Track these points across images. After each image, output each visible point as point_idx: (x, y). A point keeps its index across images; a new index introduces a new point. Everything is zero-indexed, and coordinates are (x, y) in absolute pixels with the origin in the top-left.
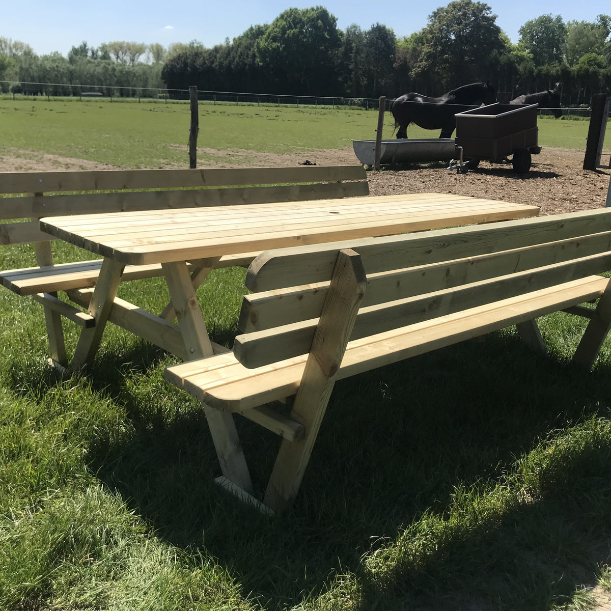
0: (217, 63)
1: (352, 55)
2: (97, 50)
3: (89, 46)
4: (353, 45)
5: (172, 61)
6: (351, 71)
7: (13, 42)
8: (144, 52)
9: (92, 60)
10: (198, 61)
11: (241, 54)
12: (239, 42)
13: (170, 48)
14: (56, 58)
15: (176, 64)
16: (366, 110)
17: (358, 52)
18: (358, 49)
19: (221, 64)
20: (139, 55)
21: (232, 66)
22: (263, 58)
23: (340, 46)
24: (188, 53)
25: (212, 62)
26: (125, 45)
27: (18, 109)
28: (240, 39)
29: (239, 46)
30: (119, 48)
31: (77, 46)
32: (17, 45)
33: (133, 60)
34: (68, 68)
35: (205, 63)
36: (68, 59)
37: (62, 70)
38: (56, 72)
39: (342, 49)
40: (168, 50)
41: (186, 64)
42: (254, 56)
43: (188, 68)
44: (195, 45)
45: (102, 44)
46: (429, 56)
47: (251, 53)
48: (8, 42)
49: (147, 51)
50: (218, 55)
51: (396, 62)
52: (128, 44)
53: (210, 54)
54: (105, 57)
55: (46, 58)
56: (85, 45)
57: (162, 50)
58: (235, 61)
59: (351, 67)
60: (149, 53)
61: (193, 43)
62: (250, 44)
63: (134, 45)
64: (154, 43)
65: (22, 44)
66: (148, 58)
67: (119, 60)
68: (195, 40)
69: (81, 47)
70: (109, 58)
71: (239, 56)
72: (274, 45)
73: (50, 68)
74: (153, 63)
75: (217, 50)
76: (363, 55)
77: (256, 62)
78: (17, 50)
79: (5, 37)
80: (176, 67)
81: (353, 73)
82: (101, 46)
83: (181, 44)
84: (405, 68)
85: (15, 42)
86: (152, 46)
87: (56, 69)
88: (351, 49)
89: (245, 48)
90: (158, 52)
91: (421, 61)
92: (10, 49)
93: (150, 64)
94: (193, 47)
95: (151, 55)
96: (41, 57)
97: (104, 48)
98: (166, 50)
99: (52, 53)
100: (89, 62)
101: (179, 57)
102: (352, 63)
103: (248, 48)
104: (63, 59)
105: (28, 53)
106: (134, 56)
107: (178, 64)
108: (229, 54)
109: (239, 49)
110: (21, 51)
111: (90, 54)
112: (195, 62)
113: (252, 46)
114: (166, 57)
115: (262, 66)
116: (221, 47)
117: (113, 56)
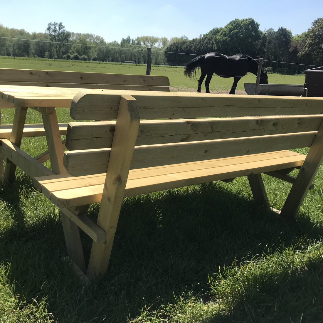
0: (193, 48)
1: (267, 44)
2: (135, 40)
3: (131, 38)
4: (267, 39)
5: (170, 46)
6: (265, 52)
7: (96, 36)
8: (158, 42)
9: (132, 45)
10: (184, 46)
11: (206, 43)
12: (205, 36)
13: (171, 40)
14: (115, 44)
15: (172, 48)
16: (272, 73)
17: (269, 43)
18: (270, 41)
19: (195, 48)
20: (155, 43)
21: (201, 49)
22: (218, 45)
23: (260, 39)
24: (179, 42)
25: (191, 47)
26: (148, 38)
27: (88, 67)
28: (207, 35)
29: (205, 39)
30: (146, 39)
31: (125, 38)
32: (98, 38)
33: (152, 46)
34: (120, 49)
35: (187, 47)
36: (120, 44)
37: (117, 50)
38: (114, 51)
39: (261, 41)
40: (170, 41)
41: (177, 47)
42: (213, 44)
43: (178, 50)
44: (184, 38)
45: (137, 37)
46: (310, 45)
47: (211, 42)
48: (93, 36)
49: (159, 41)
50: (194, 43)
51: (291, 48)
52: (150, 37)
53: (191, 42)
54: (139, 44)
55: (110, 44)
56: (129, 38)
57: (167, 40)
58: (203, 47)
59: (265, 50)
60: (160, 42)
61: (183, 37)
62: (211, 37)
63: (153, 38)
64: (163, 37)
65: (99, 37)
66: (160, 45)
67: (145, 45)
68: (184, 36)
69: (127, 39)
70: (140, 44)
71: (205, 44)
72: (224, 38)
73: (111, 49)
74: (161, 47)
75: (194, 40)
76: (273, 44)
77: (213, 47)
78: (97, 40)
79: (92, 34)
80: (172, 49)
81: (266, 53)
82: (137, 38)
83: (177, 38)
84: (296, 51)
85: (97, 36)
86: (162, 38)
87: (114, 49)
88: (266, 41)
89: (209, 39)
90: (164, 41)
91: (305, 48)
92: (94, 39)
93: (160, 48)
94: (183, 39)
95: (161, 43)
96: (108, 43)
97: (138, 39)
98: (169, 41)
99: (113, 41)
100: (131, 46)
101: (174, 44)
102: (266, 48)
103: (210, 40)
104: (118, 45)
105: (102, 42)
106: (152, 43)
107: (173, 47)
108: (200, 42)
109: (205, 40)
110: (99, 41)
111: (131, 42)
112: (182, 47)
113: (212, 39)
114: (169, 44)
115: (216, 49)
116: (196, 39)
117: (142, 43)
